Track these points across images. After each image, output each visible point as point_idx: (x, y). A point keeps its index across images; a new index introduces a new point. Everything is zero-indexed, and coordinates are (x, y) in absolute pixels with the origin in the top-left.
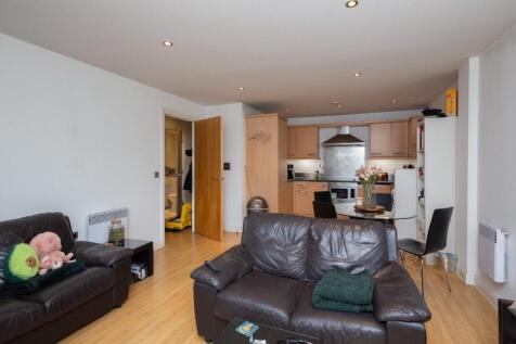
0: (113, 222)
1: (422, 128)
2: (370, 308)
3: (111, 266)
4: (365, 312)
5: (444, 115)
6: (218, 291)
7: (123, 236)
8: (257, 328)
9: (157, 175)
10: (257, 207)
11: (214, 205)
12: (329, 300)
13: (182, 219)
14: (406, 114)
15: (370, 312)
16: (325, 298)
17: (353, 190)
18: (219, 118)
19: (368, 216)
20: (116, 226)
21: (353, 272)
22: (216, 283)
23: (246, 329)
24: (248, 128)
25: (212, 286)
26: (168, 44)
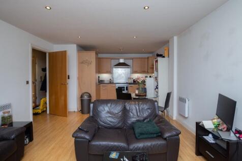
0: (4, 113)
1: (157, 61)
2: (160, 134)
3: (13, 139)
4: (158, 136)
5: (164, 57)
6: (89, 141)
7: (12, 120)
8: (118, 154)
9: (28, 82)
10: (86, 97)
11: (63, 98)
12: (143, 134)
13: (41, 107)
14: (146, 55)
15: (160, 136)
16: (141, 134)
17: (127, 87)
18: (65, 52)
19: (141, 98)
20: (6, 115)
21: (145, 121)
22: (87, 137)
23: (114, 155)
24: (79, 58)
25: (86, 139)
26: (48, 8)
